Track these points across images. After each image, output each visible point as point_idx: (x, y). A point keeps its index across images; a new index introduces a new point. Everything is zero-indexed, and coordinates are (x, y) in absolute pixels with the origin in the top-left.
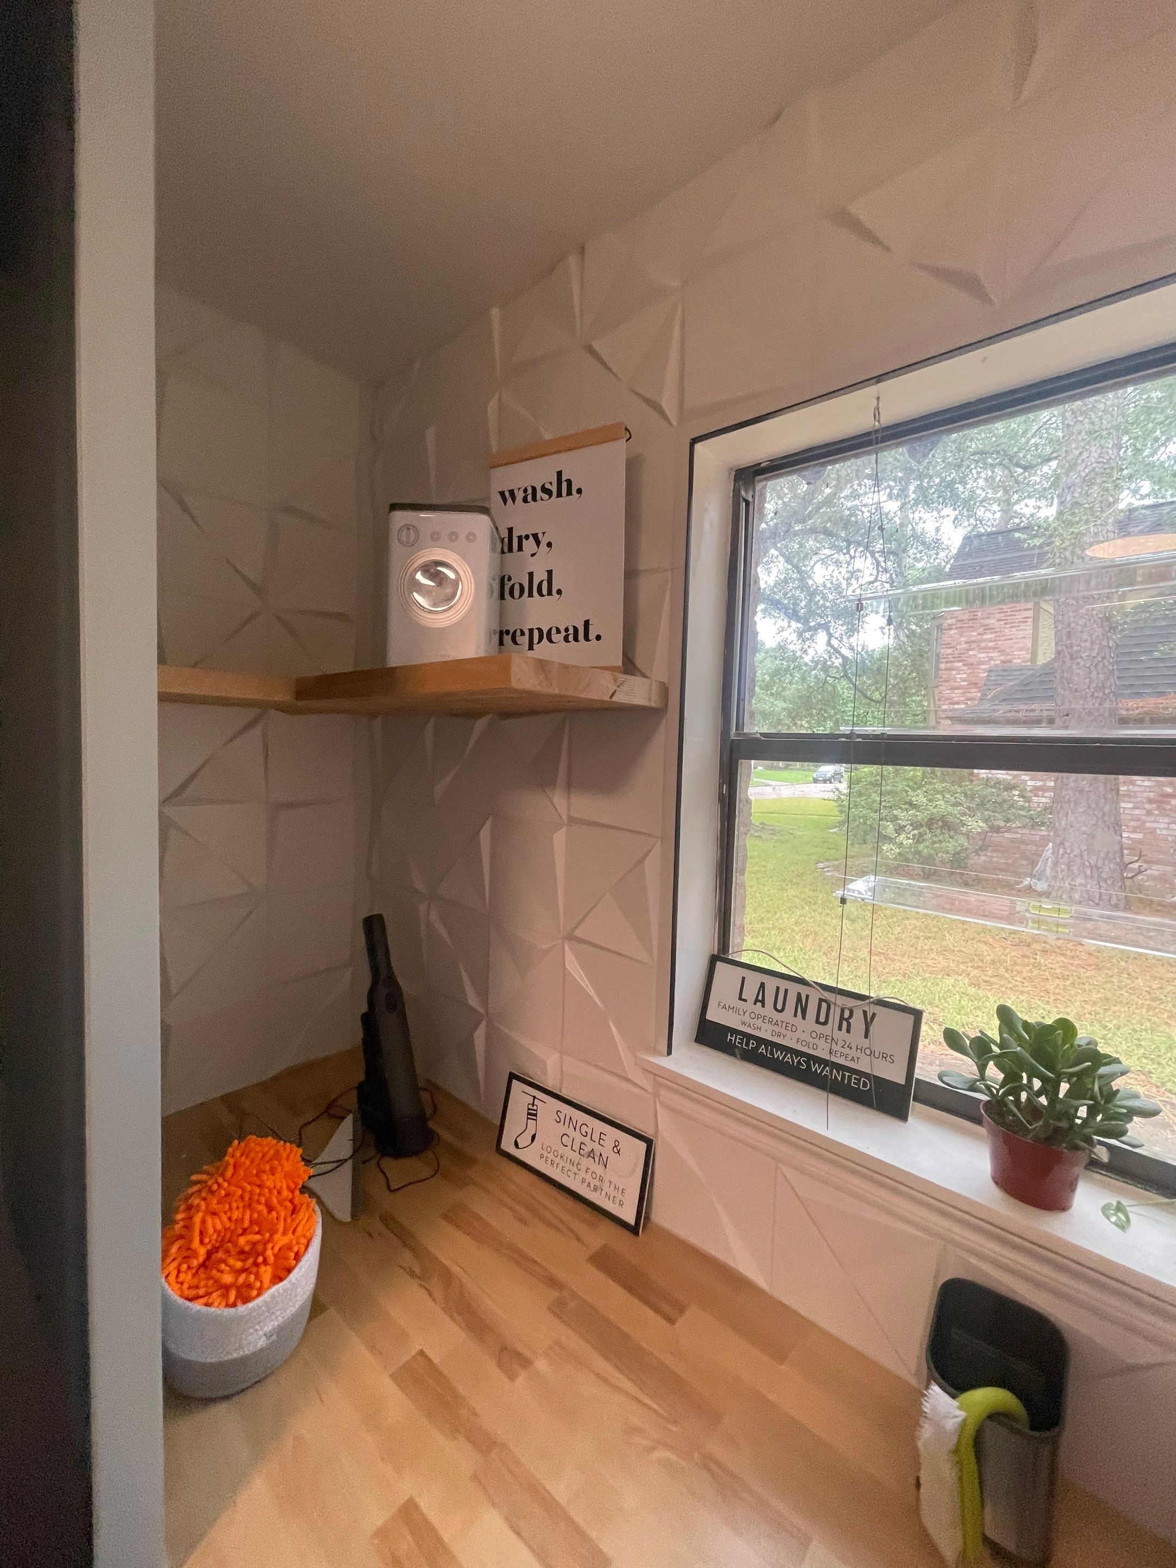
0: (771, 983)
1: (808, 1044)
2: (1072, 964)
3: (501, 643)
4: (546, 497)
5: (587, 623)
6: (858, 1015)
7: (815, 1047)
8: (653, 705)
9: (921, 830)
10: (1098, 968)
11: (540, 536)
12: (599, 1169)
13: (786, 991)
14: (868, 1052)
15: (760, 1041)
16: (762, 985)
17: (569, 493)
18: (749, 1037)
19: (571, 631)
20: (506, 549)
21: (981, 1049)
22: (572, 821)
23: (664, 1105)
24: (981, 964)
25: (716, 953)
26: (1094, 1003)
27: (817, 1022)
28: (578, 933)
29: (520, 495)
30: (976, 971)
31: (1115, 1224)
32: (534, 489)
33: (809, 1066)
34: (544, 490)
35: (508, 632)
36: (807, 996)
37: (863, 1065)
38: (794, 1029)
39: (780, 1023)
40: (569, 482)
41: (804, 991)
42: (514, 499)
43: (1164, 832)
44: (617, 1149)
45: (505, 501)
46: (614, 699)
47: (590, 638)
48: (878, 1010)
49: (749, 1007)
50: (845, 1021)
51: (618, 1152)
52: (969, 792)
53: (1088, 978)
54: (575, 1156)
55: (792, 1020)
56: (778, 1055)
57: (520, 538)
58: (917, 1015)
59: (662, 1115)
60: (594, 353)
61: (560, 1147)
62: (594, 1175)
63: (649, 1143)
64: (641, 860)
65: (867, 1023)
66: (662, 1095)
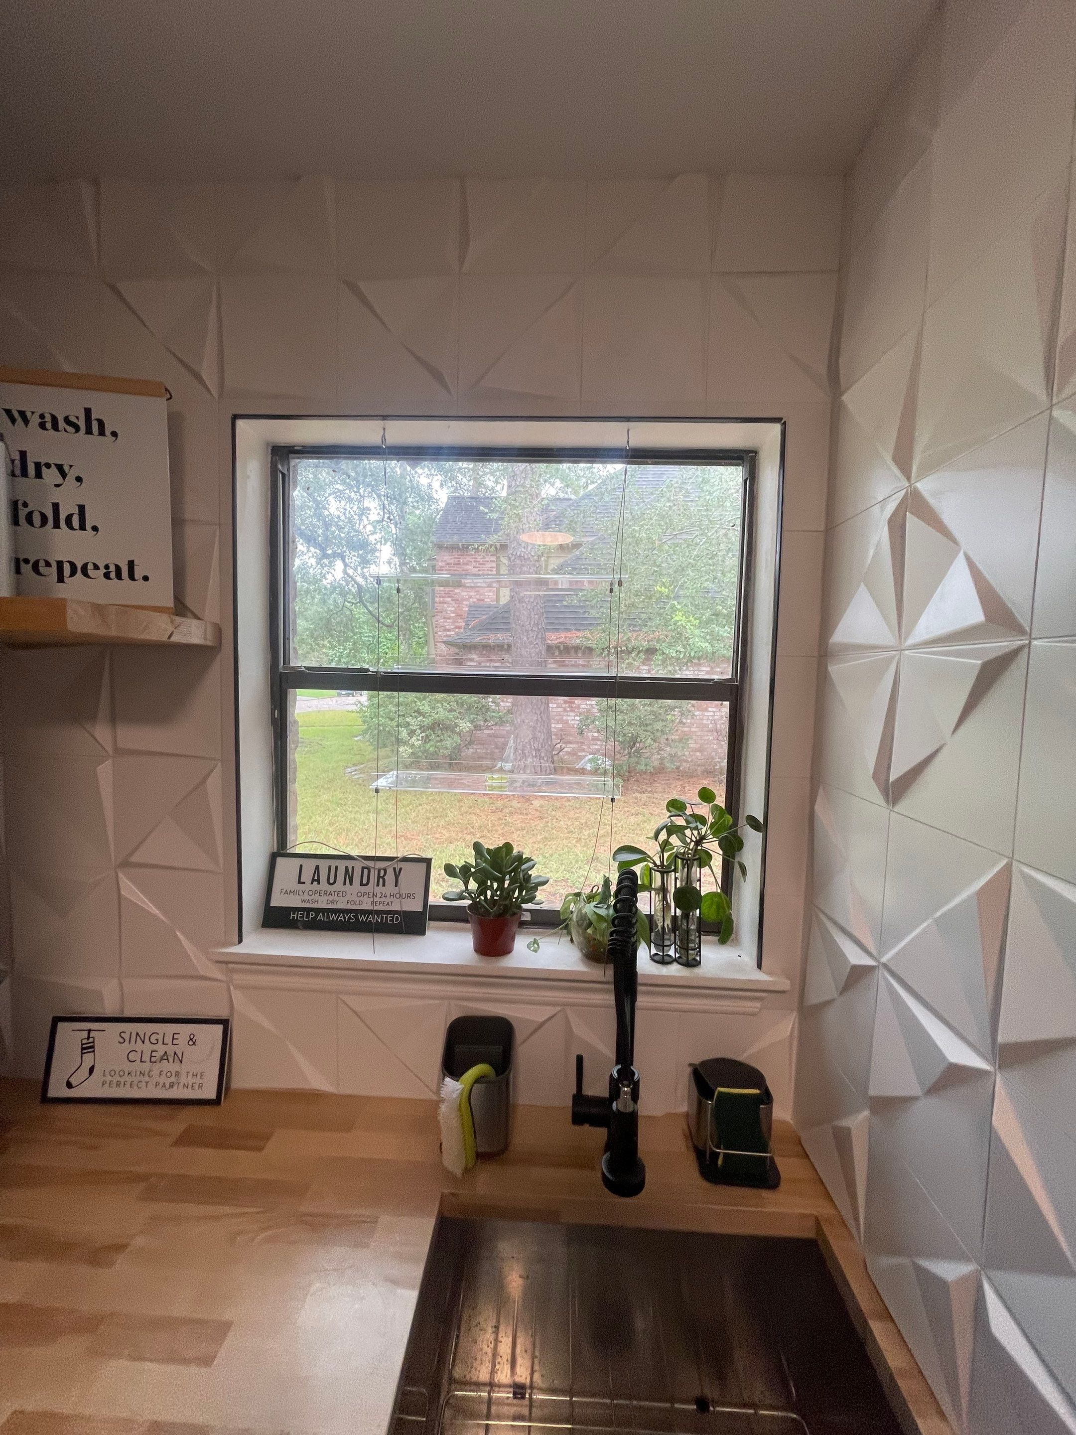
0: (324, 865)
1: (355, 903)
2: (527, 819)
3: (18, 571)
4: (71, 429)
6: (390, 872)
7: (361, 903)
8: (209, 643)
9: (427, 733)
10: (541, 818)
11: (66, 468)
12: (174, 1067)
13: (337, 867)
14: (398, 896)
15: (317, 911)
16: (317, 868)
17: (102, 433)
18: (308, 910)
19: (112, 568)
20: (18, 472)
21: (465, 873)
22: (119, 752)
23: (237, 987)
24: (472, 830)
25: (275, 850)
26: (539, 842)
27: (362, 884)
28: (135, 859)
29: (35, 420)
30: (469, 836)
31: (533, 951)
32: (54, 418)
33: (357, 919)
34: (67, 420)
35: (26, 561)
36: (353, 868)
37: (396, 907)
38: (344, 894)
39: (333, 893)
40: (101, 423)
41: (349, 864)
42: (26, 421)
43: (573, 722)
44: (192, 1041)
45: (13, 421)
46: (173, 639)
47: (136, 577)
48: (402, 865)
49: (308, 886)
50: (381, 879)
51: (194, 1043)
52: (459, 701)
53: (535, 826)
54: (146, 1066)
55: (341, 888)
56: (333, 917)
57: (38, 466)
58: (428, 862)
59: (237, 996)
60: (114, 289)
61: (128, 1067)
62: (169, 1074)
63: (225, 1023)
64: (202, 781)
65: (396, 876)
66: (236, 979)
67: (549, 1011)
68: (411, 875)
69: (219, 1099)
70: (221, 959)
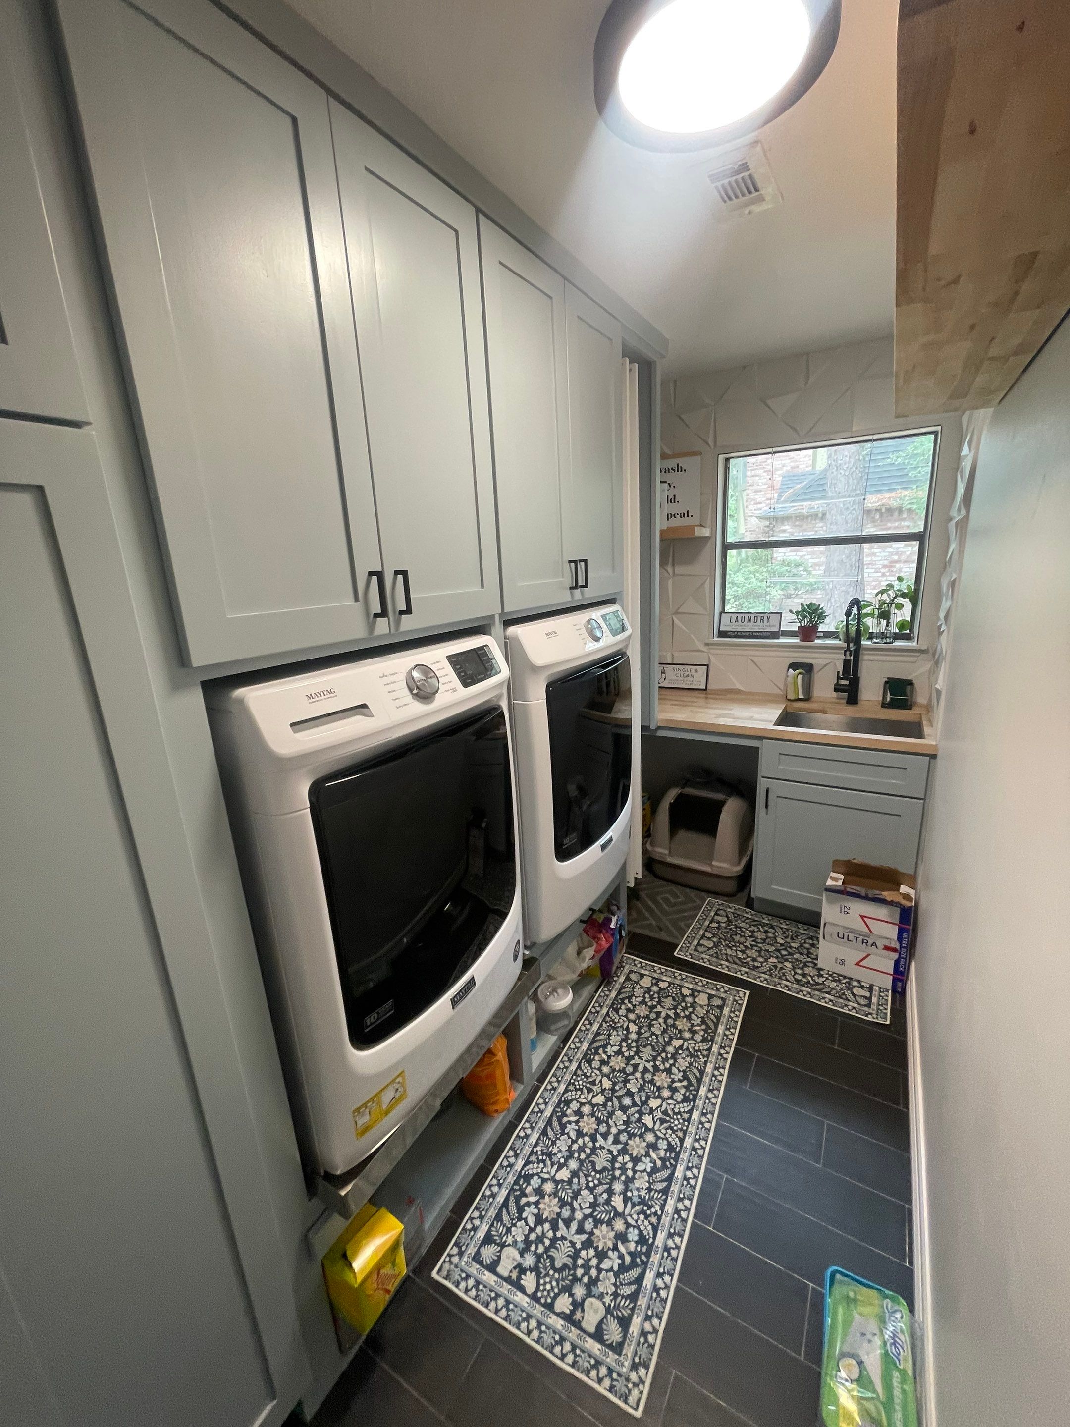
0: (740, 616)
1: (752, 629)
5: (688, 512)
7: (754, 628)
12: (691, 679)
14: (769, 626)
15: (738, 632)
16: (737, 617)
17: (681, 470)
18: (734, 632)
22: (676, 575)
25: (721, 611)
27: (754, 622)
28: (679, 611)
29: (663, 471)
32: (668, 468)
34: (672, 469)
37: (768, 629)
38: (748, 626)
39: (744, 625)
40: (681, 468)
41: (750, 615)
44: (697, 671)
48: (770, 615)
49: (734, 623)
50: (762, 620)
54: (682, 678)
55: (747, 624)
56: (743, 634)
58: (781, 614)
59: (712, 658)
60: (680, 418)
61: (676, 678)
62: (689, 681)
63: (707, 666)
64: (703, 584)
65: (768, 619)
66: (712, 651)
67: (829, 661)
68: (774, 619)
69: (706, 689)
70: (707, 644)
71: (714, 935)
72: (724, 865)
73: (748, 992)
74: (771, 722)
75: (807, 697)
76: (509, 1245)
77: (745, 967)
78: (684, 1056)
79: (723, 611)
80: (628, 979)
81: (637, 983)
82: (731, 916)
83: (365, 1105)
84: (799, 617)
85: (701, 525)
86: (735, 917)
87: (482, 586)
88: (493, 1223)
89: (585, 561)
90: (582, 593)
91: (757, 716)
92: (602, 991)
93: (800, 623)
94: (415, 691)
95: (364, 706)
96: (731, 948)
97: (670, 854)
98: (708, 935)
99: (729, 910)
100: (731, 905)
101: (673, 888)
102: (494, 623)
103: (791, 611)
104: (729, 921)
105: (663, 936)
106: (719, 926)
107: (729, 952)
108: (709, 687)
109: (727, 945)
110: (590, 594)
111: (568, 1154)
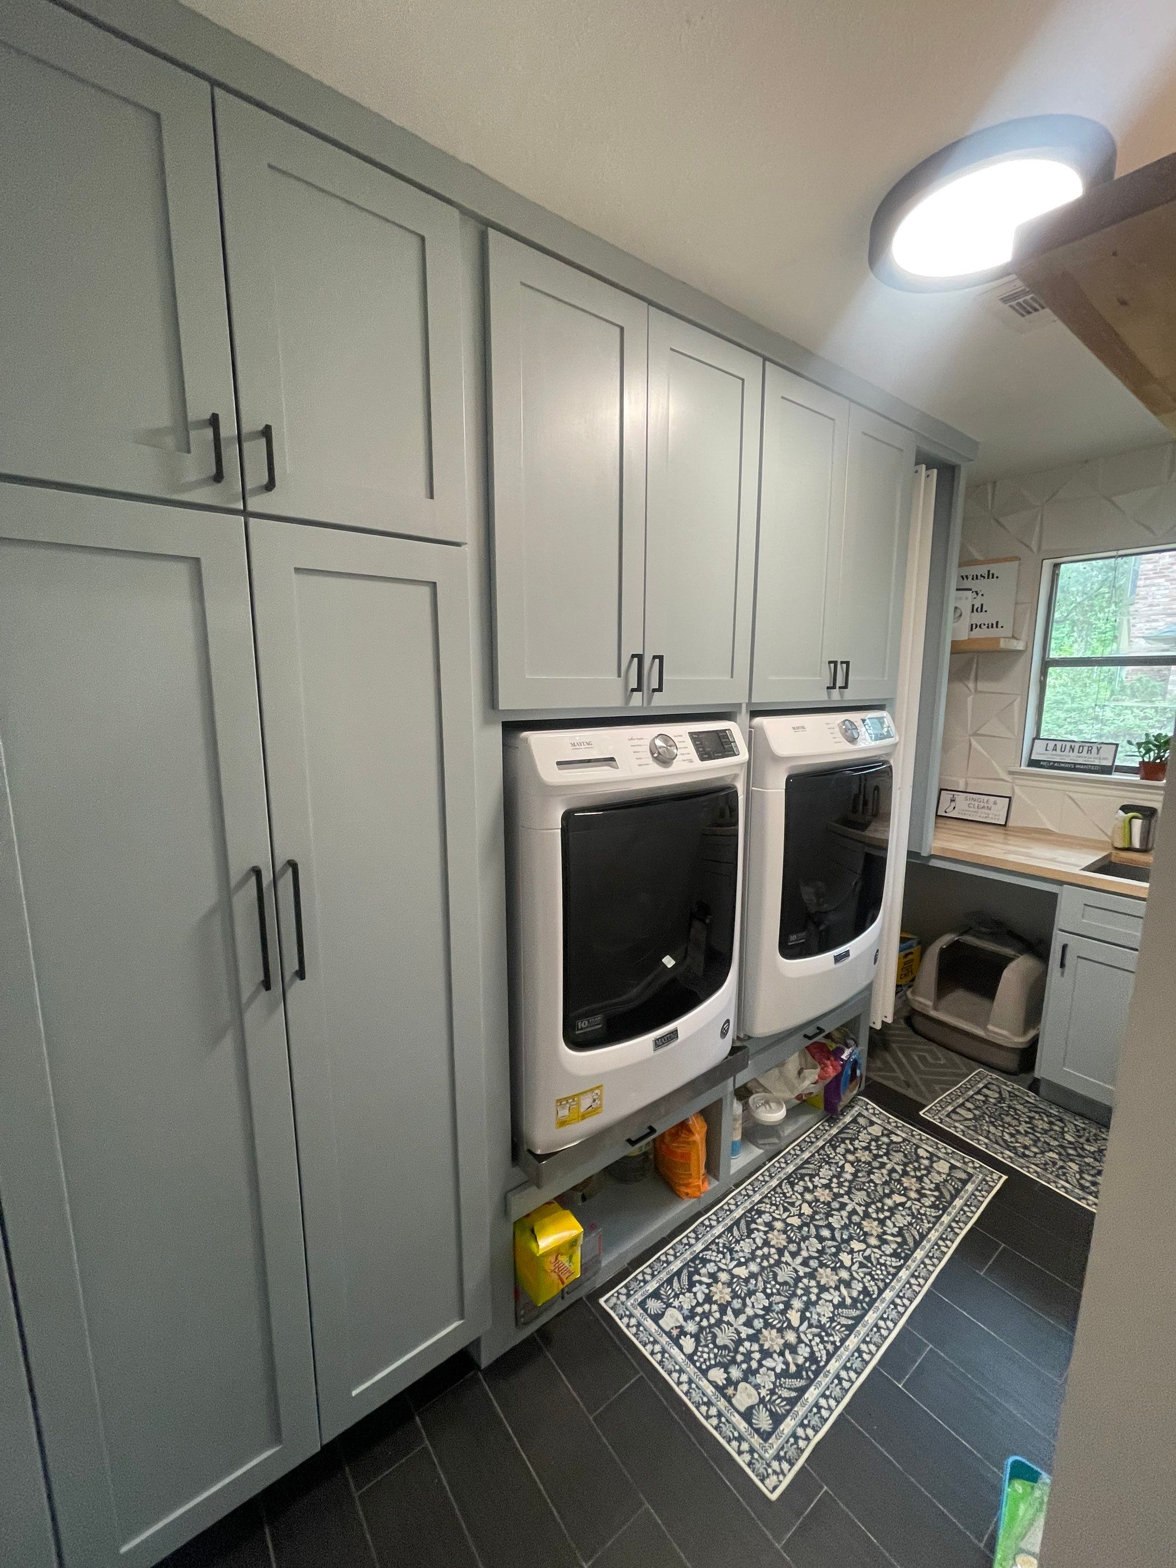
0: (1059, 744)
1: (1074, 760)
5: (997, 622)
6: (1095, 748)
7: (1078, 760)
12: (987, 811)
13: (1066, 745)
14: (1098, 758)
15: (1055, 762)
16: (1055, 745)
17: (993, 578)
18: (1050, 762)
19: (990, 625)
22: (977, 692)
25: (1035, 737)
27: (1079, 753)
28: (978, 732)
29: (970, 578)
32: (977, 576)
33: (1075, 767)
34: (982, 576)
36: (1075, 745)
37: (1097, 762)
38: (1069, 756)
39: (1063, 755)
40: (993, 575)
41: (1073, 744)
42: (967, 578)
44: (995, 803)
45: (963, 579)
48: (1102, 745)
49: (1050, 752)
50: (1090, 751)
54: (976, 810)
55: (1068, 754)
56: (1063, 765)
58: (1117, 745)
59: (1017, 789)
60: (998, 522)
61: (968, 808)
62: (985, 813)
64: (1011, 704)
65: (1098, 750)
66: (1017, 781)
68: (1107, 752)
69: (1005, 825)
70: (1011, 773)
71: (977, 1108)
72: (1005, 1032)
73: (1005, 1177)
74: (1079, 866)
75: (1144, 848)
76: (675, 1307)
77: (1010, 1151)
78: (904, 1213)
79: (1037, 737)
80: (854, 1121)
81: (865, 1128)
82: (1005, 1095)
83: (566, 1099)
84: (1142, 749)
85: (1013, 637)
86: (1010, 1096)
87: (732, 677)
88: (663, 1283)
89: (847, 663)
90: (842, 695)
91: (1060, 859)
92: (822, 1124)
93: (1143, 757)
94: (655, 755)
95: (612, 759)
96: (995, 1126)
97: (935, 1008)
98: (969, 1105)
99: (1005, 1087)
100: (1009, 1083)
101: (934, 1047)
102: (740, 712)
103: (1130, 743)
104: (1001, 1099)
105: (910, 1093)
106: (987, 1100)
107: (992, 1129)
108: (1010, 824)
109: (992, 1122)
110: (850, 696)
111: (750, 1256)
